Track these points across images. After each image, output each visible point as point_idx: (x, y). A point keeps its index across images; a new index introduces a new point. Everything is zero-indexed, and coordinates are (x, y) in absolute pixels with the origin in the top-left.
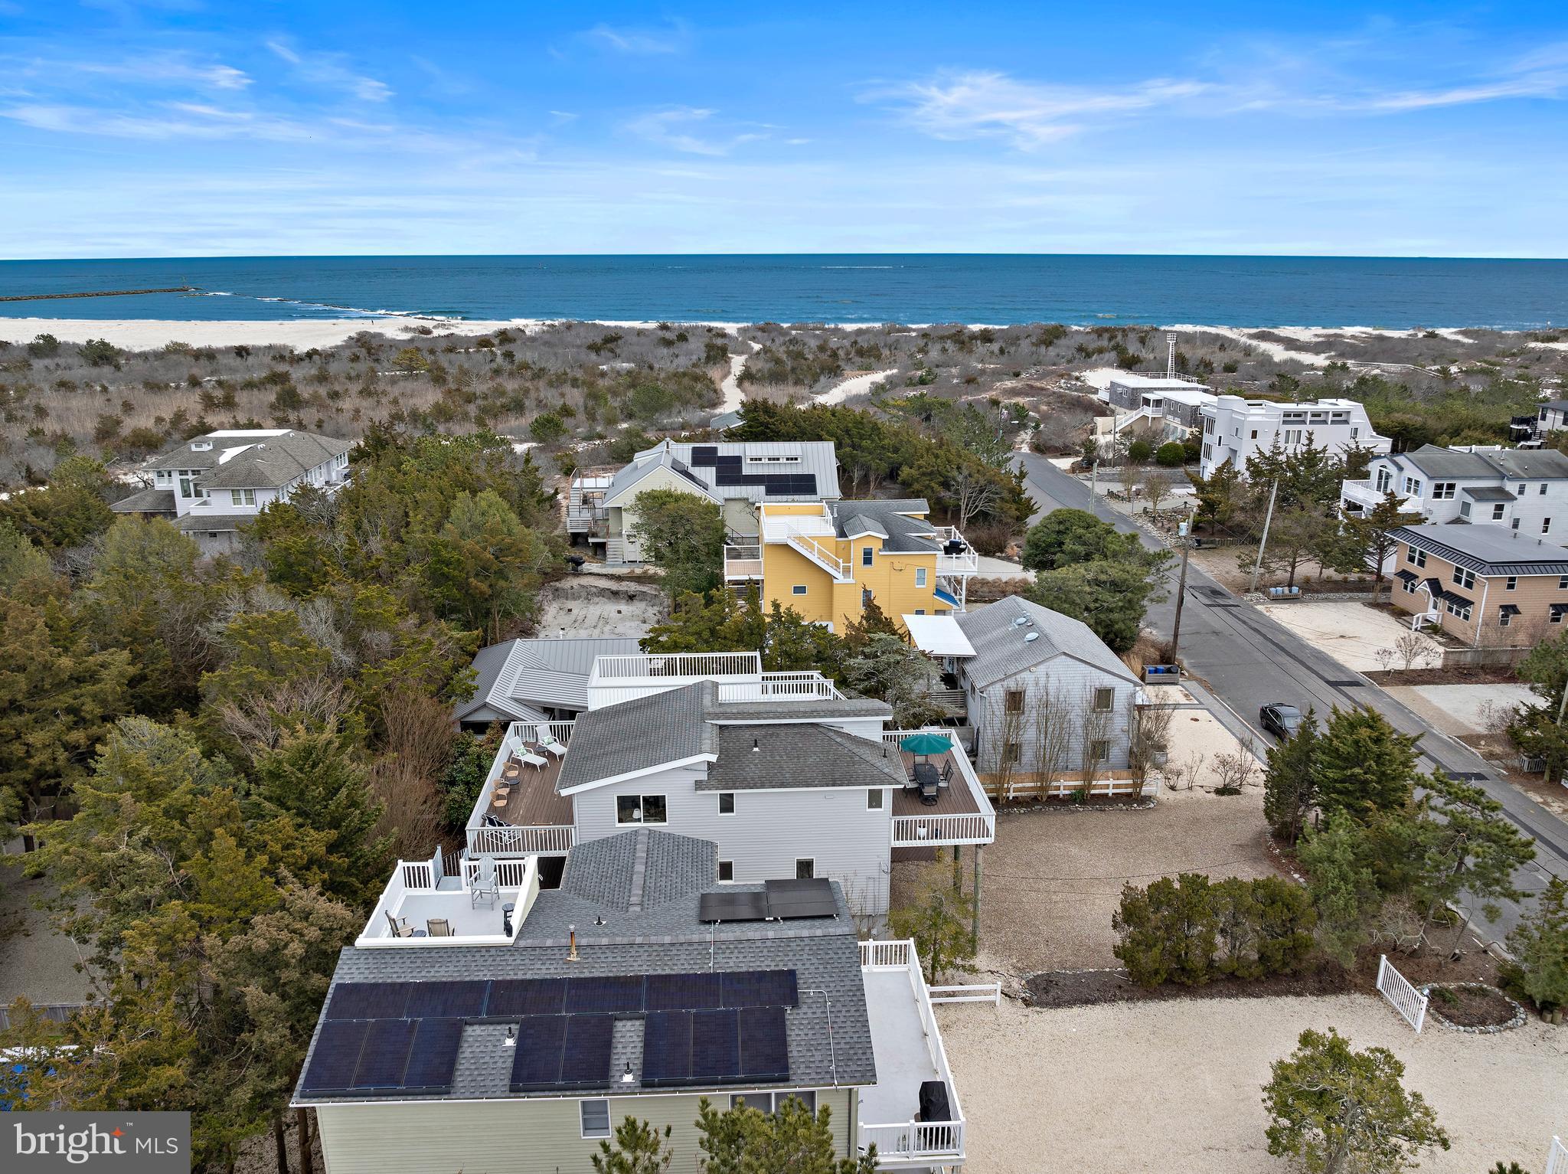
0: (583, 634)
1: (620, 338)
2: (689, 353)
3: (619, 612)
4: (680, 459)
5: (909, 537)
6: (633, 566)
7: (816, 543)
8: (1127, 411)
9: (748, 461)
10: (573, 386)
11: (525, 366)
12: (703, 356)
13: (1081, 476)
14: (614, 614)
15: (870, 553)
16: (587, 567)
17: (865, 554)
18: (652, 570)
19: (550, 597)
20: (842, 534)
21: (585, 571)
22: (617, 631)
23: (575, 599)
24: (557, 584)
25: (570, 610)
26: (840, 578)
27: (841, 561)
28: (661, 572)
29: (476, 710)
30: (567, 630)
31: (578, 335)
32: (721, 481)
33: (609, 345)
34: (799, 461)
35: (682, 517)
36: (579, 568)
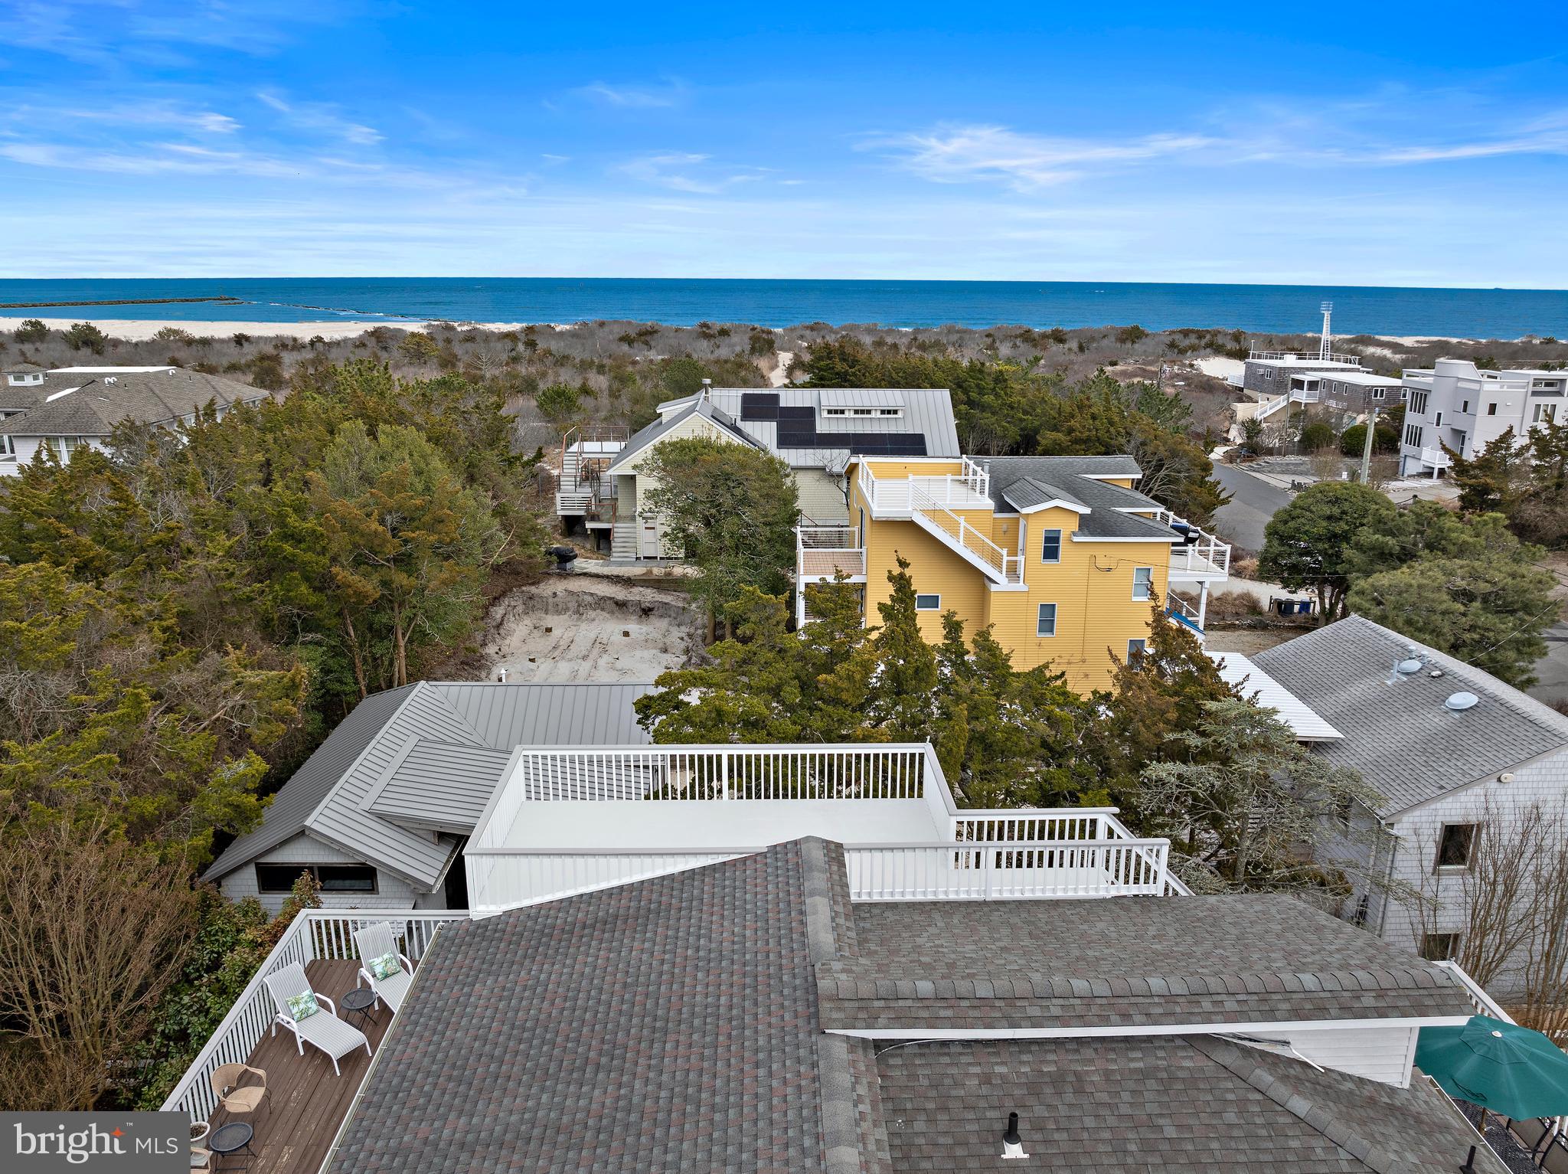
0: (563, 670)
1: (656, 332)
2: (732, 346)
3: (626, 634)
4: (724, 409)
5: (1120, 514)
6: (651, 563)
7: (962, 521)
8: (1271, 397)
9: (825, 414)
10: (599, 373)
11: (548, 352)
12: (748, 348)
13: (1245, 466)
14: (618, 638)
15: (1056, 540)
16: (579, 564)
17: (1048, 540)
18: (678, 570)
19: (520, 608)
20: (1003, 507)
21: (578, 571)
22: (619, 665)
23: (558, 612)
24: (533, 589)
25: (549, 630)
26: (1001, 582)
27: (1004, 552)
28: (692, 571)
29: (284, 843)
30: (538, 661)
31: (611, 332)
32: (783, 442)
33: (643, 338)
34: (900, 415)
35: (727, 477)
36: (568, 565)
